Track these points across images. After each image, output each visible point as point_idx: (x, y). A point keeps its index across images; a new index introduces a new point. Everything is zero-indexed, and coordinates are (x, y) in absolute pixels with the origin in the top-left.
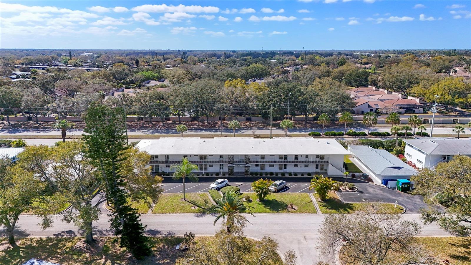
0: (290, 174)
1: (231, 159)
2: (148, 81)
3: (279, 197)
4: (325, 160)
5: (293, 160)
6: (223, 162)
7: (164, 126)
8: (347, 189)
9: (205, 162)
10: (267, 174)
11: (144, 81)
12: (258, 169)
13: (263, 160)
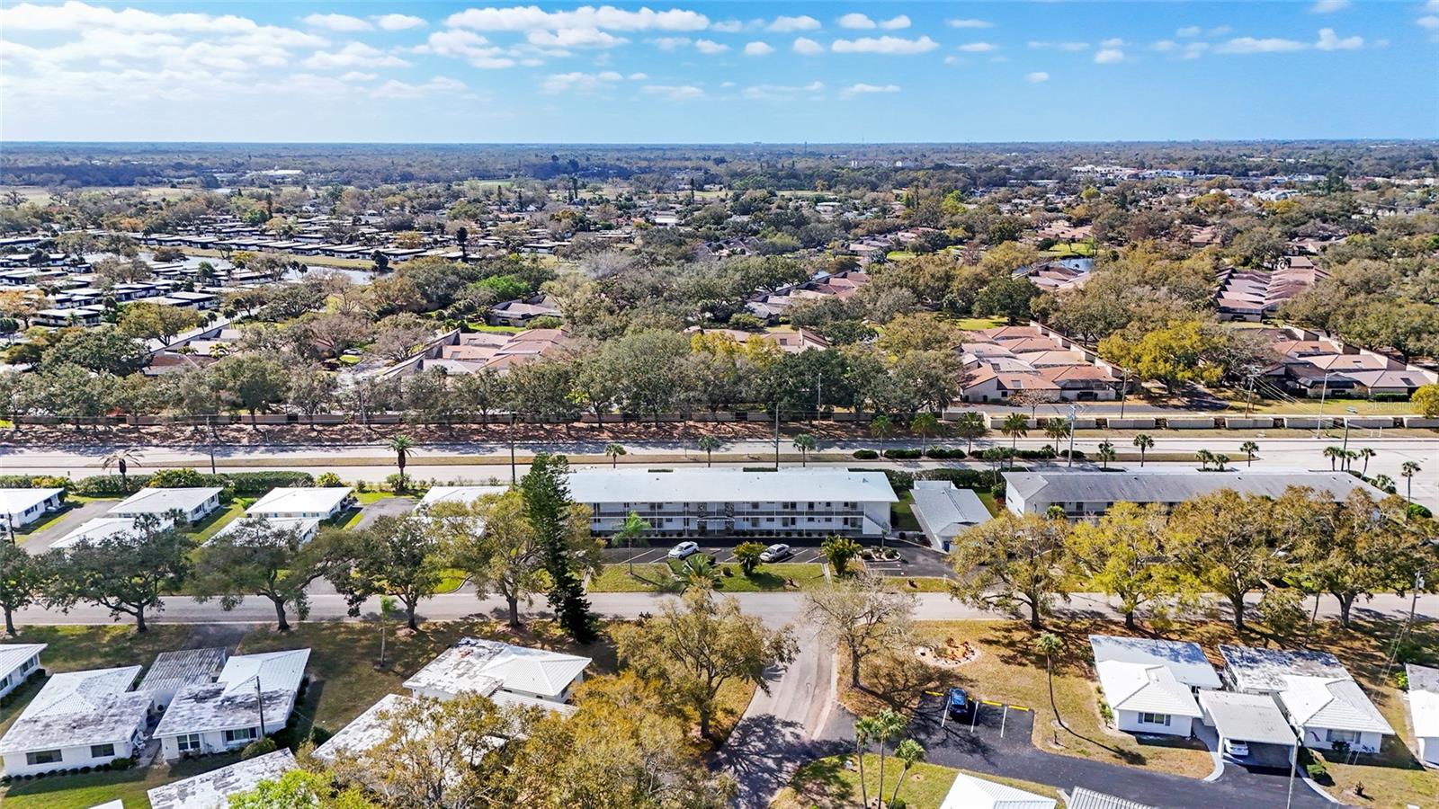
0: (800, 533)
1: (702, 510)
2: (505, 304)
3: (775, 569)
4: (859, 510)
5: (806, 509)
6: (689, 513)
7: (570, 435)
8: (883, 556)
9: (659, 514)
10: (761, 533)
11: (496, 303)
12: (747, 526)
13: (755, 510)
